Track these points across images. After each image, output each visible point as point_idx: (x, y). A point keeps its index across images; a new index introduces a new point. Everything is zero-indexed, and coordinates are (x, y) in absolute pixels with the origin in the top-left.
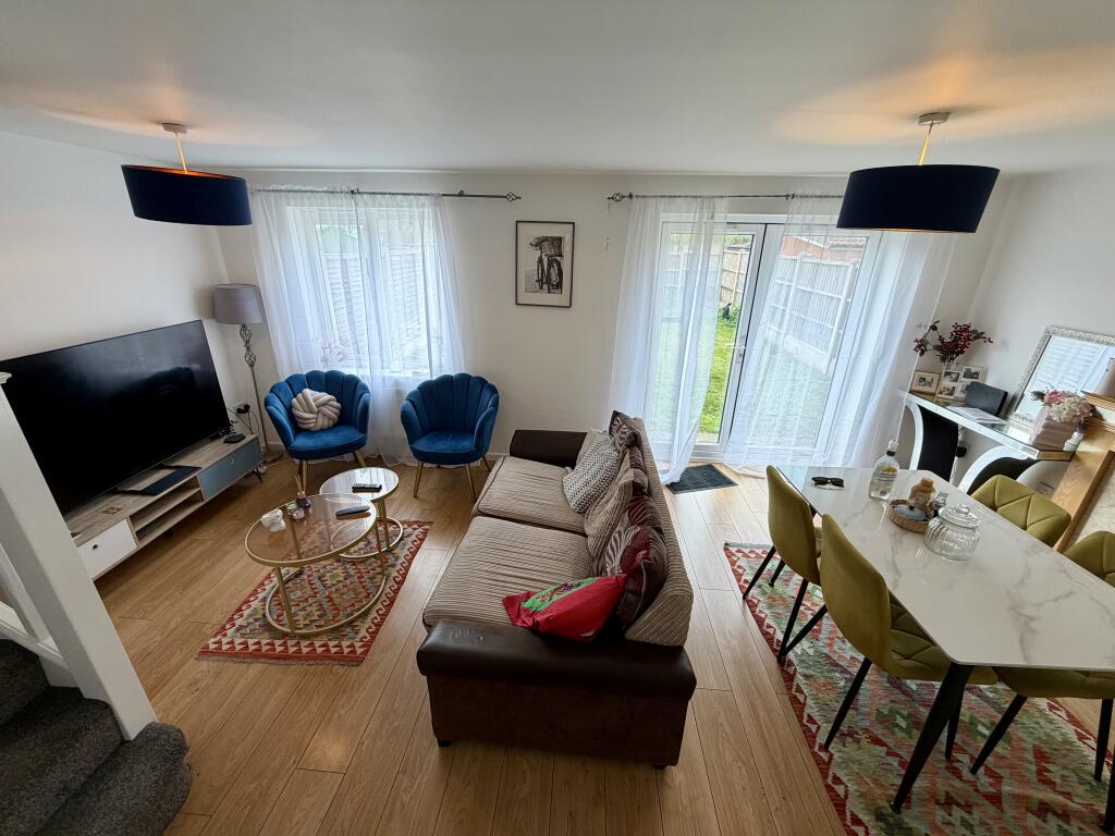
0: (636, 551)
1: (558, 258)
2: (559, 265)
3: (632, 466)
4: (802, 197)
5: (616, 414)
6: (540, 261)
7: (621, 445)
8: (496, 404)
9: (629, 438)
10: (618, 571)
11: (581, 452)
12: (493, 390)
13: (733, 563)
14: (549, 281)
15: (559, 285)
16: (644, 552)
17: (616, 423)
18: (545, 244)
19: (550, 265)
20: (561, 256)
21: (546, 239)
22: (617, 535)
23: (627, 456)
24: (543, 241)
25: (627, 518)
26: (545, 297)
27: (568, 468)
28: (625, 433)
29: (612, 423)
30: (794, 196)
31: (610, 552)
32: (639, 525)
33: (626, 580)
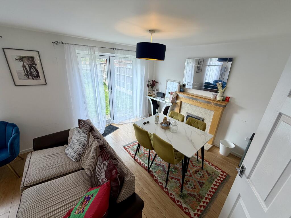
0: (111, 171)
1: (34, 66)
2: (35, 68)
3: (95, 139)
4: (117, 49)
5: (80, 121)
6: (24, 66)
7: (87, 132)
8: (17, 132)
9: (89, 128)
10: (106, 181)
11: (69, 137)
12: (14, 126)
13: (128, 151)
14: (31, 74)
15: (38, 76)
16: (114, 171)
17: (81, 124)
18: (24, 59)
19: (30, 68)
20: (35, 64)
21: (25, 57)
22: (99, 166)
23: (91, 135)
24: (23, 58)
25: (101, 159)
26: (31, 81)
27: (65, 145)
28: (87, 127)
29: (79, 124)
30: (115, 49)
31: (98, 173)
32: (107, 160)
33: (110, 183)
